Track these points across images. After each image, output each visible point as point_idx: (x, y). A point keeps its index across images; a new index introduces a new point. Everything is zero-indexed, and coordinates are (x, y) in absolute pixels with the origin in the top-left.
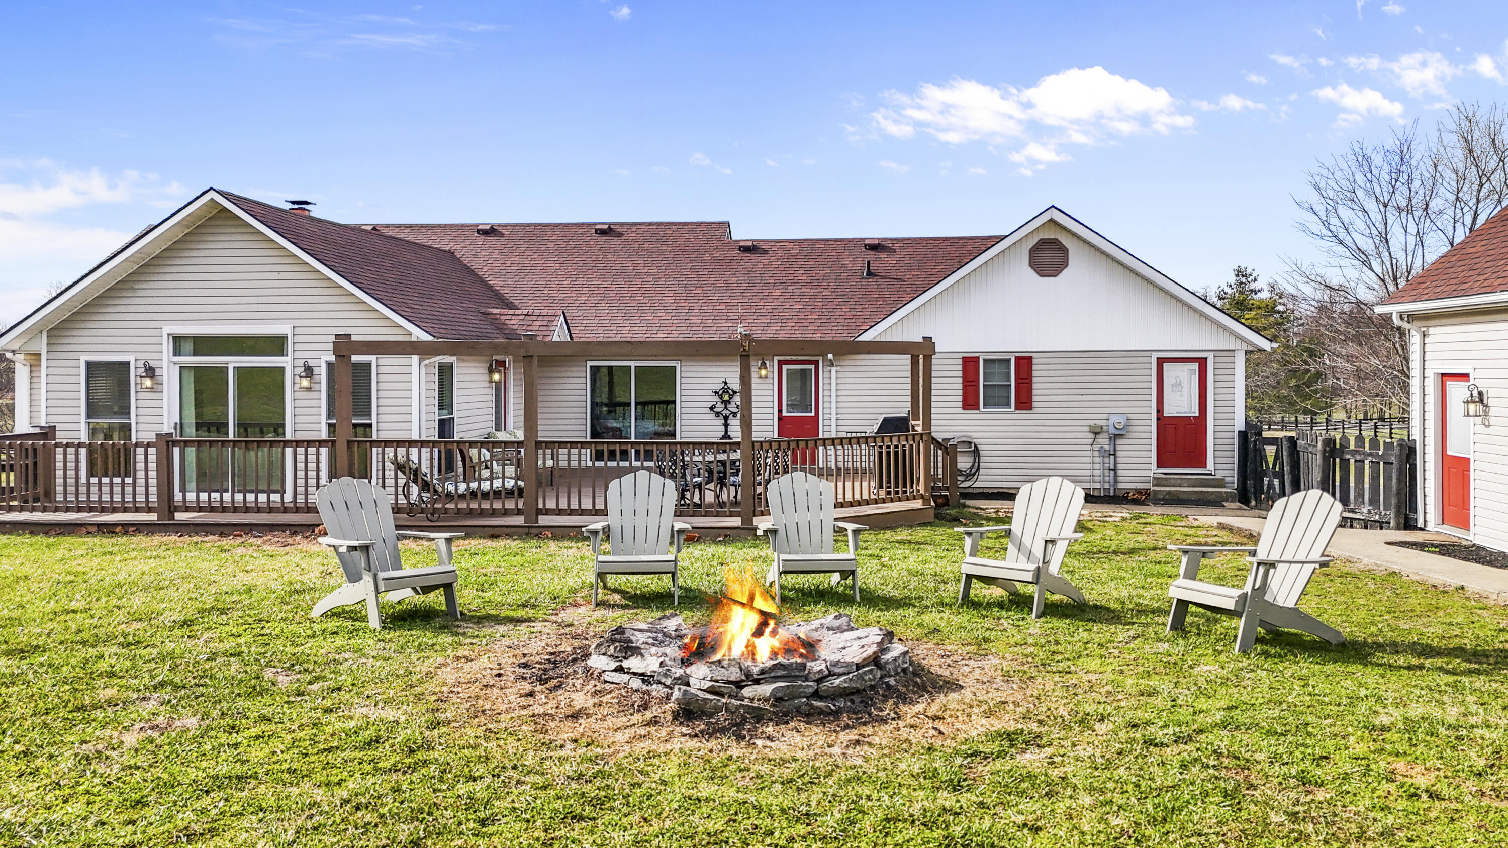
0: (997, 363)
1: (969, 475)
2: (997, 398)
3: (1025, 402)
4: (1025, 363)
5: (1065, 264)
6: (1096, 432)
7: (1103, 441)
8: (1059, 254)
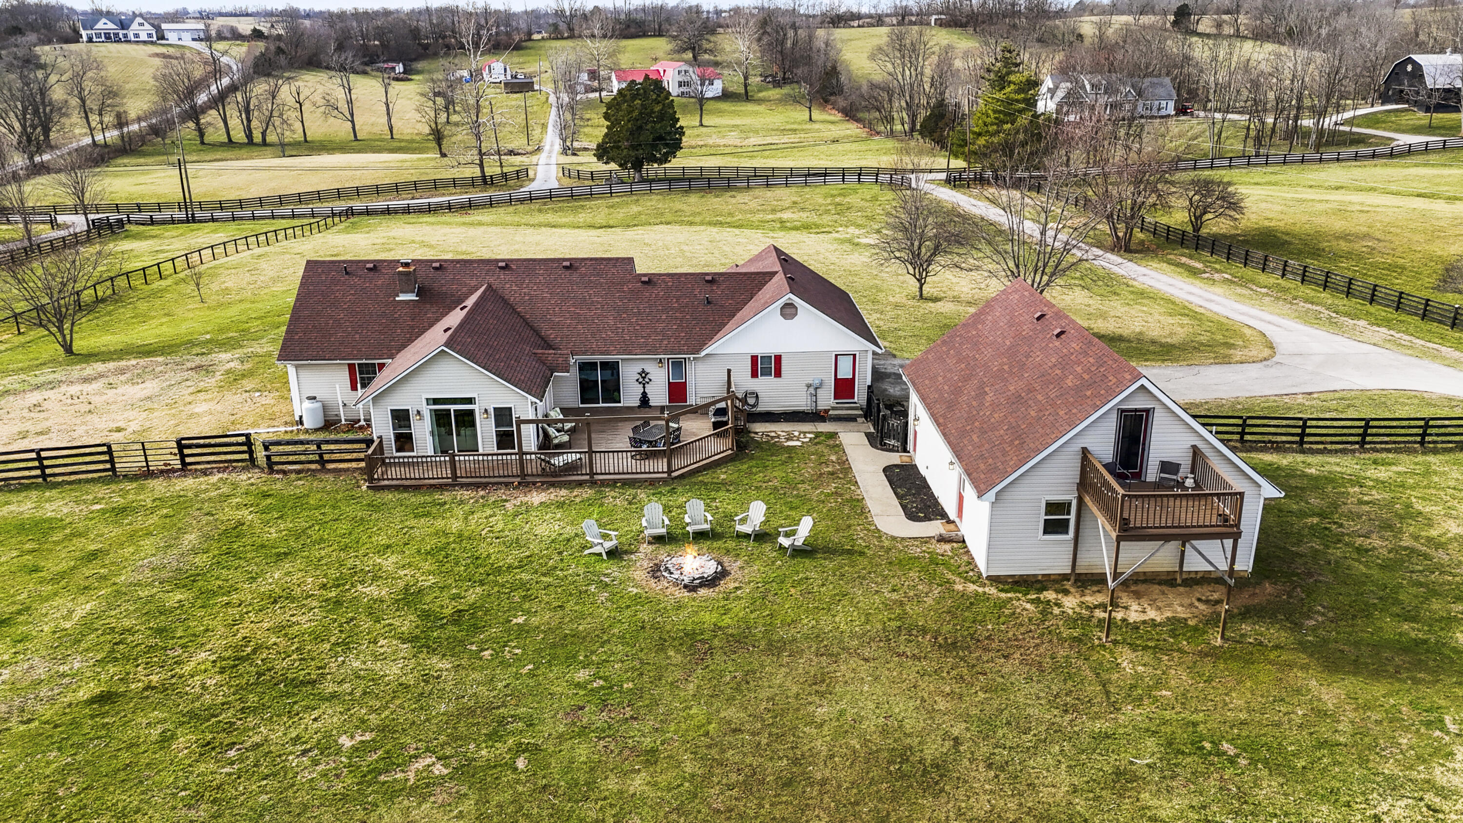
0: (766, 358)
1: (753, 406)
2: (766, 373)
3: (778, 374)
4: (778, 358)
5: (796, 314)
6: (809, 386)
7: (812, 390)
8: (793, 310)
